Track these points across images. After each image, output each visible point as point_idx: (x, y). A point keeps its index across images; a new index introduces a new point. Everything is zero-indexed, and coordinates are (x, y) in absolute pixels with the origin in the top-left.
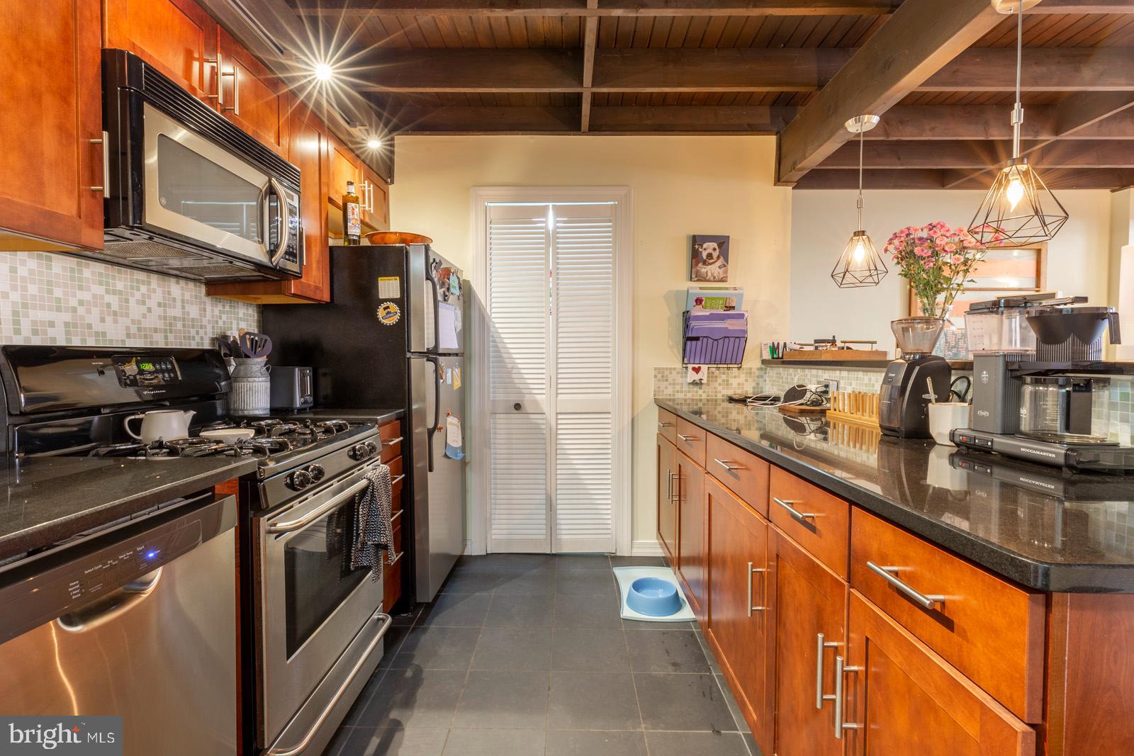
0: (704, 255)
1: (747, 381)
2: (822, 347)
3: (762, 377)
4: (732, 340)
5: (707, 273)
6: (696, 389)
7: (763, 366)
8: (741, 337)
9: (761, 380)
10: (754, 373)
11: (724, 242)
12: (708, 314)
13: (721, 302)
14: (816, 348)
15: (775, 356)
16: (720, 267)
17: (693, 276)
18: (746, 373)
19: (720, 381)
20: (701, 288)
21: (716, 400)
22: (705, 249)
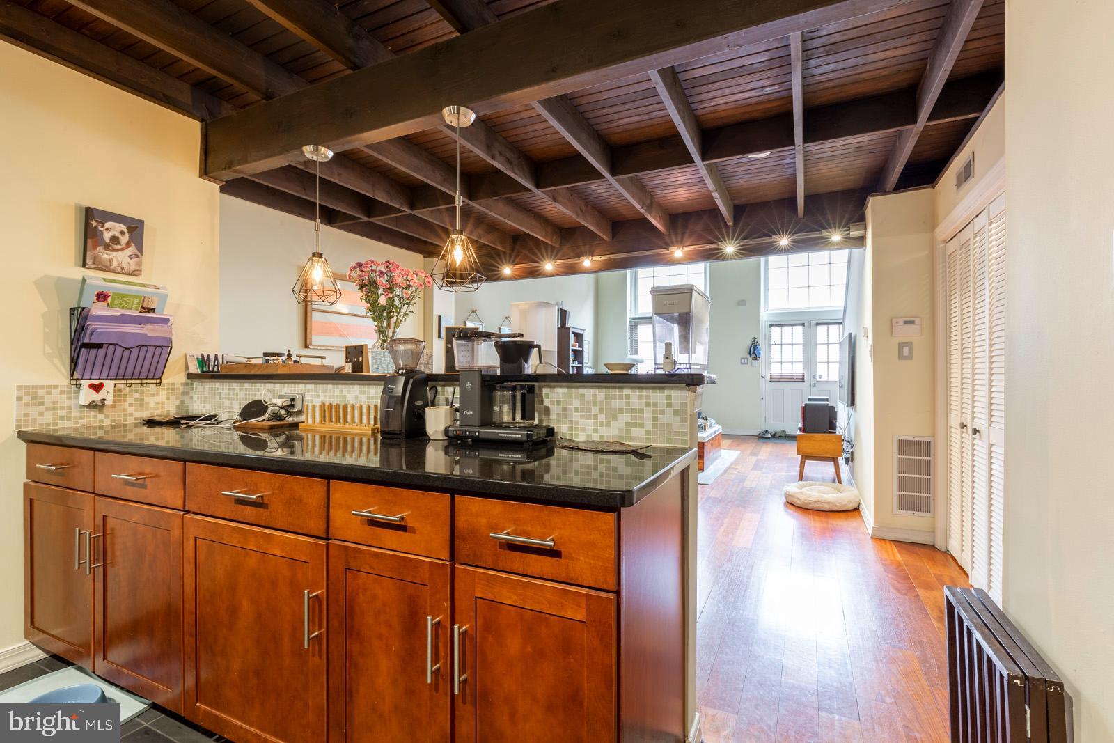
0: (107, 237)
1: (168, 399)
2: (273, 360)
3: (187, 393)
4: (151, 349)
5: (111, 261)
6: (93, 413)
7: (189, 381)
8: (164, 347)
9: (186, 398)
10: (178, 389)
11: (137, 227)
12: (118, 314)
13: (136, 301)
14: (267, 361)
15: (205, 370)
16: (130, 257)
17: (89, 261)
18: (168, 390)
19: (130, 400)
20: (105, 280)
21: (125, 426)
22: (107, 230)
